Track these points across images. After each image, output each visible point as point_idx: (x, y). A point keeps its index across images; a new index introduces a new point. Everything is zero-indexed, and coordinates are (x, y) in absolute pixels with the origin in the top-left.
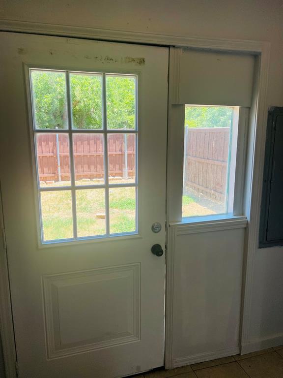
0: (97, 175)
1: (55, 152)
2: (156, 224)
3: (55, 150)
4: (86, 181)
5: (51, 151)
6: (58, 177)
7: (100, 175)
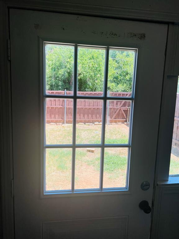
0: (89, 121)
1: (63, 105)
2: (145, 183)
3: (63, 104)
4: (81, 124)
5: (61, 105)
6: (64, 121)
7: (90, 121)
